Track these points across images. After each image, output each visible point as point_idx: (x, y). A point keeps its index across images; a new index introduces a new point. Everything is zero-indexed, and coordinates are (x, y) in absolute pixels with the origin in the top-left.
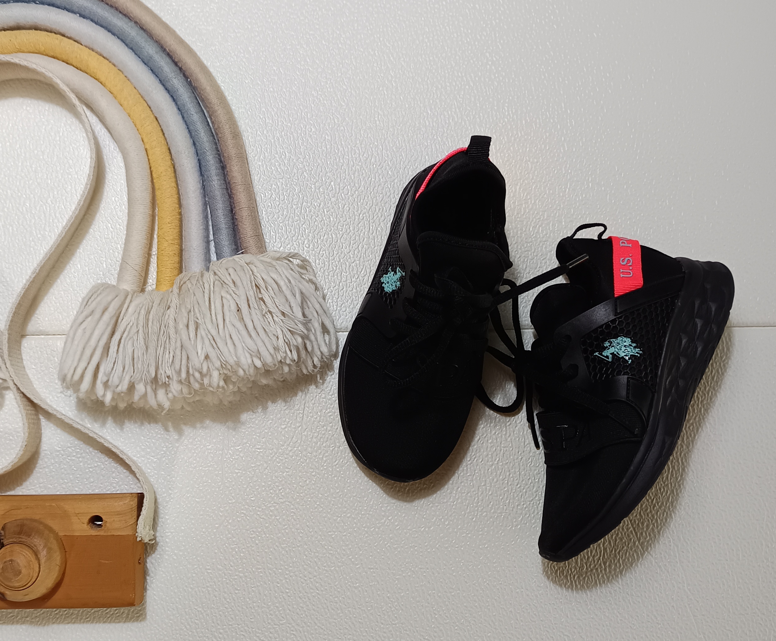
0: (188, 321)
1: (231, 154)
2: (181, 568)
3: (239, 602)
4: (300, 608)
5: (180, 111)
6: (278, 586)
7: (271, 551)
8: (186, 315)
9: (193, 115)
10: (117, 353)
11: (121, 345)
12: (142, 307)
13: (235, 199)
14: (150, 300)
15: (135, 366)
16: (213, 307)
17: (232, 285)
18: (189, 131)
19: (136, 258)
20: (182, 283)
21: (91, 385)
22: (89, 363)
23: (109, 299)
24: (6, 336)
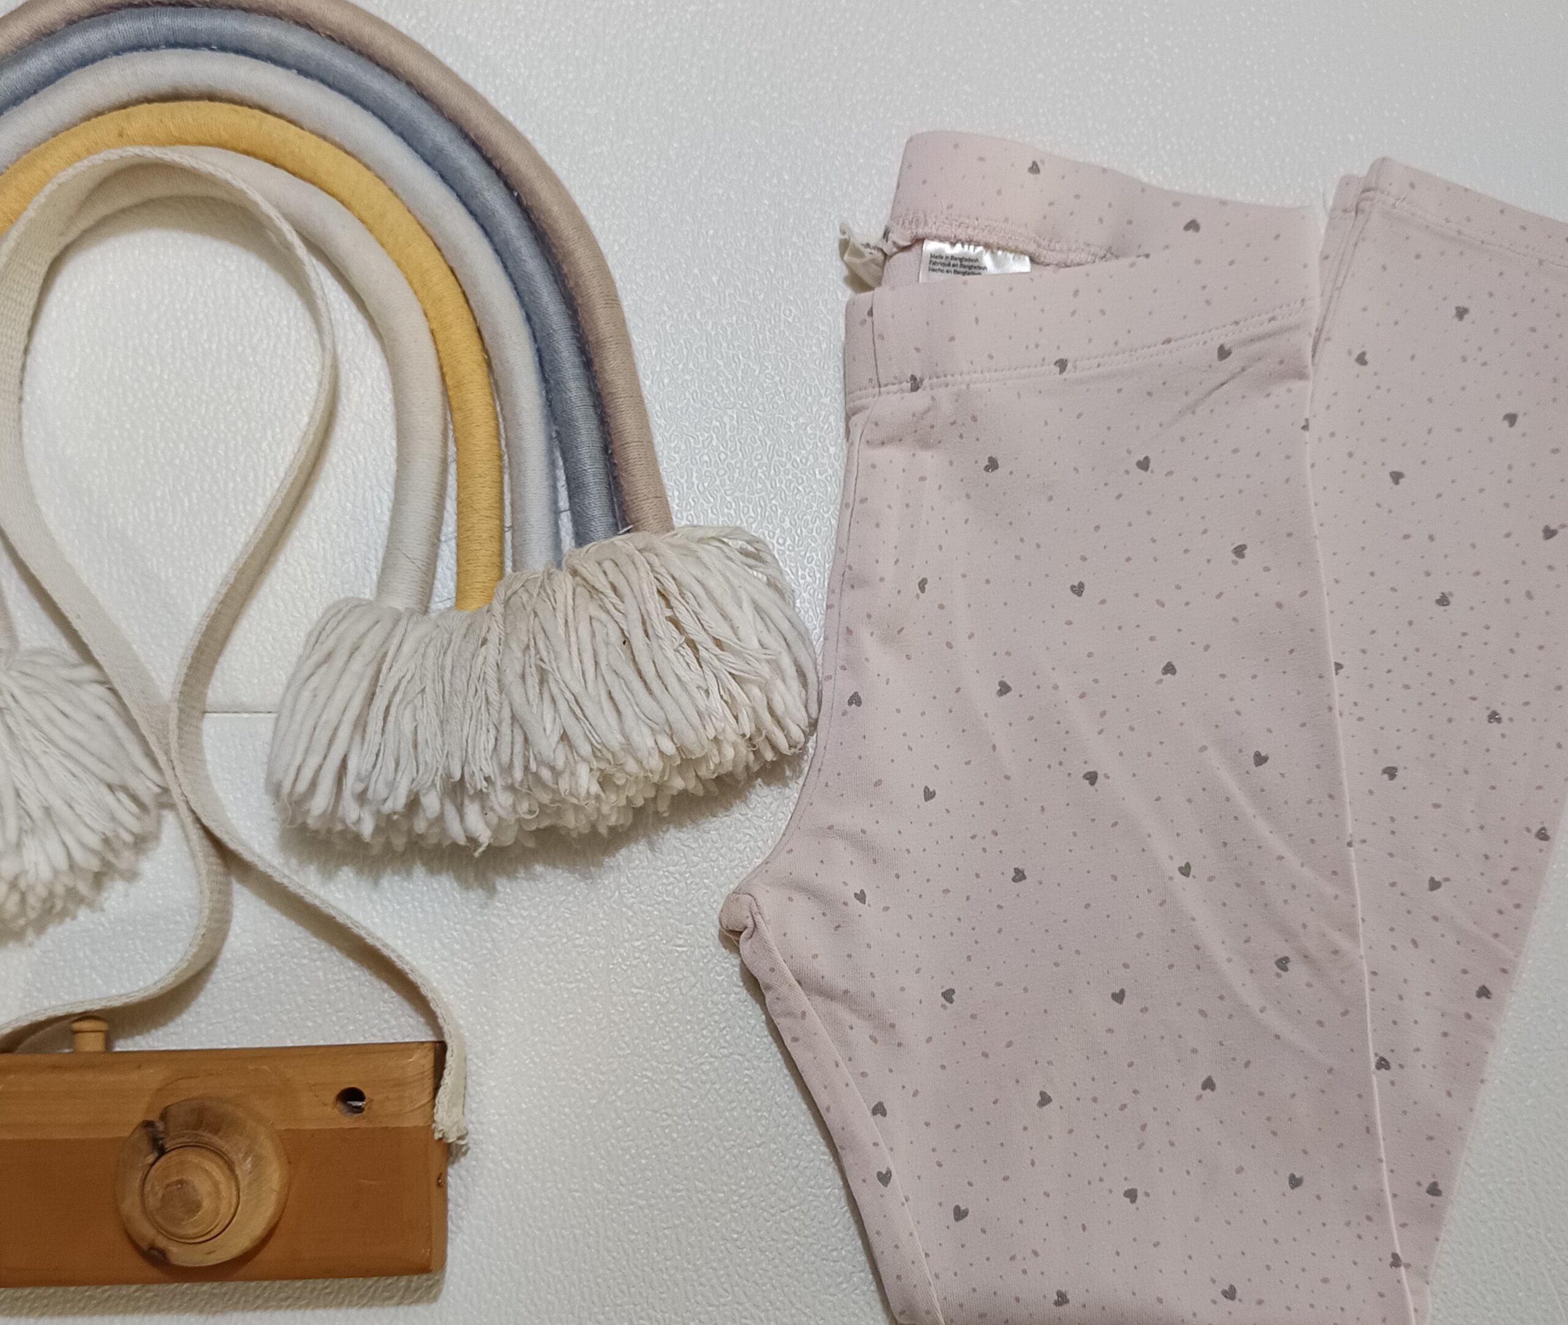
0: (524, 667)
1: (603, 337)
2: (519, 1187)
3: (637, 1259)
4: (761, 1273)
5: (499, 254)
6: (716, 1228)
7: (703, 1156)
8: (519, 655)
9: (525, 261)
10: (383, 734)
11: (391, 718)
12: (430, 642)
13: (612, 425)
14: (445, 629)
15: (421, 760)
16: (573, 639)
17: (611, 594)
18: (518, 293)
19: (415, 544)
20: (509, 593)
21: (333, 800)
22: (325, 757)
23: (362, 627)
24: (174, 714)
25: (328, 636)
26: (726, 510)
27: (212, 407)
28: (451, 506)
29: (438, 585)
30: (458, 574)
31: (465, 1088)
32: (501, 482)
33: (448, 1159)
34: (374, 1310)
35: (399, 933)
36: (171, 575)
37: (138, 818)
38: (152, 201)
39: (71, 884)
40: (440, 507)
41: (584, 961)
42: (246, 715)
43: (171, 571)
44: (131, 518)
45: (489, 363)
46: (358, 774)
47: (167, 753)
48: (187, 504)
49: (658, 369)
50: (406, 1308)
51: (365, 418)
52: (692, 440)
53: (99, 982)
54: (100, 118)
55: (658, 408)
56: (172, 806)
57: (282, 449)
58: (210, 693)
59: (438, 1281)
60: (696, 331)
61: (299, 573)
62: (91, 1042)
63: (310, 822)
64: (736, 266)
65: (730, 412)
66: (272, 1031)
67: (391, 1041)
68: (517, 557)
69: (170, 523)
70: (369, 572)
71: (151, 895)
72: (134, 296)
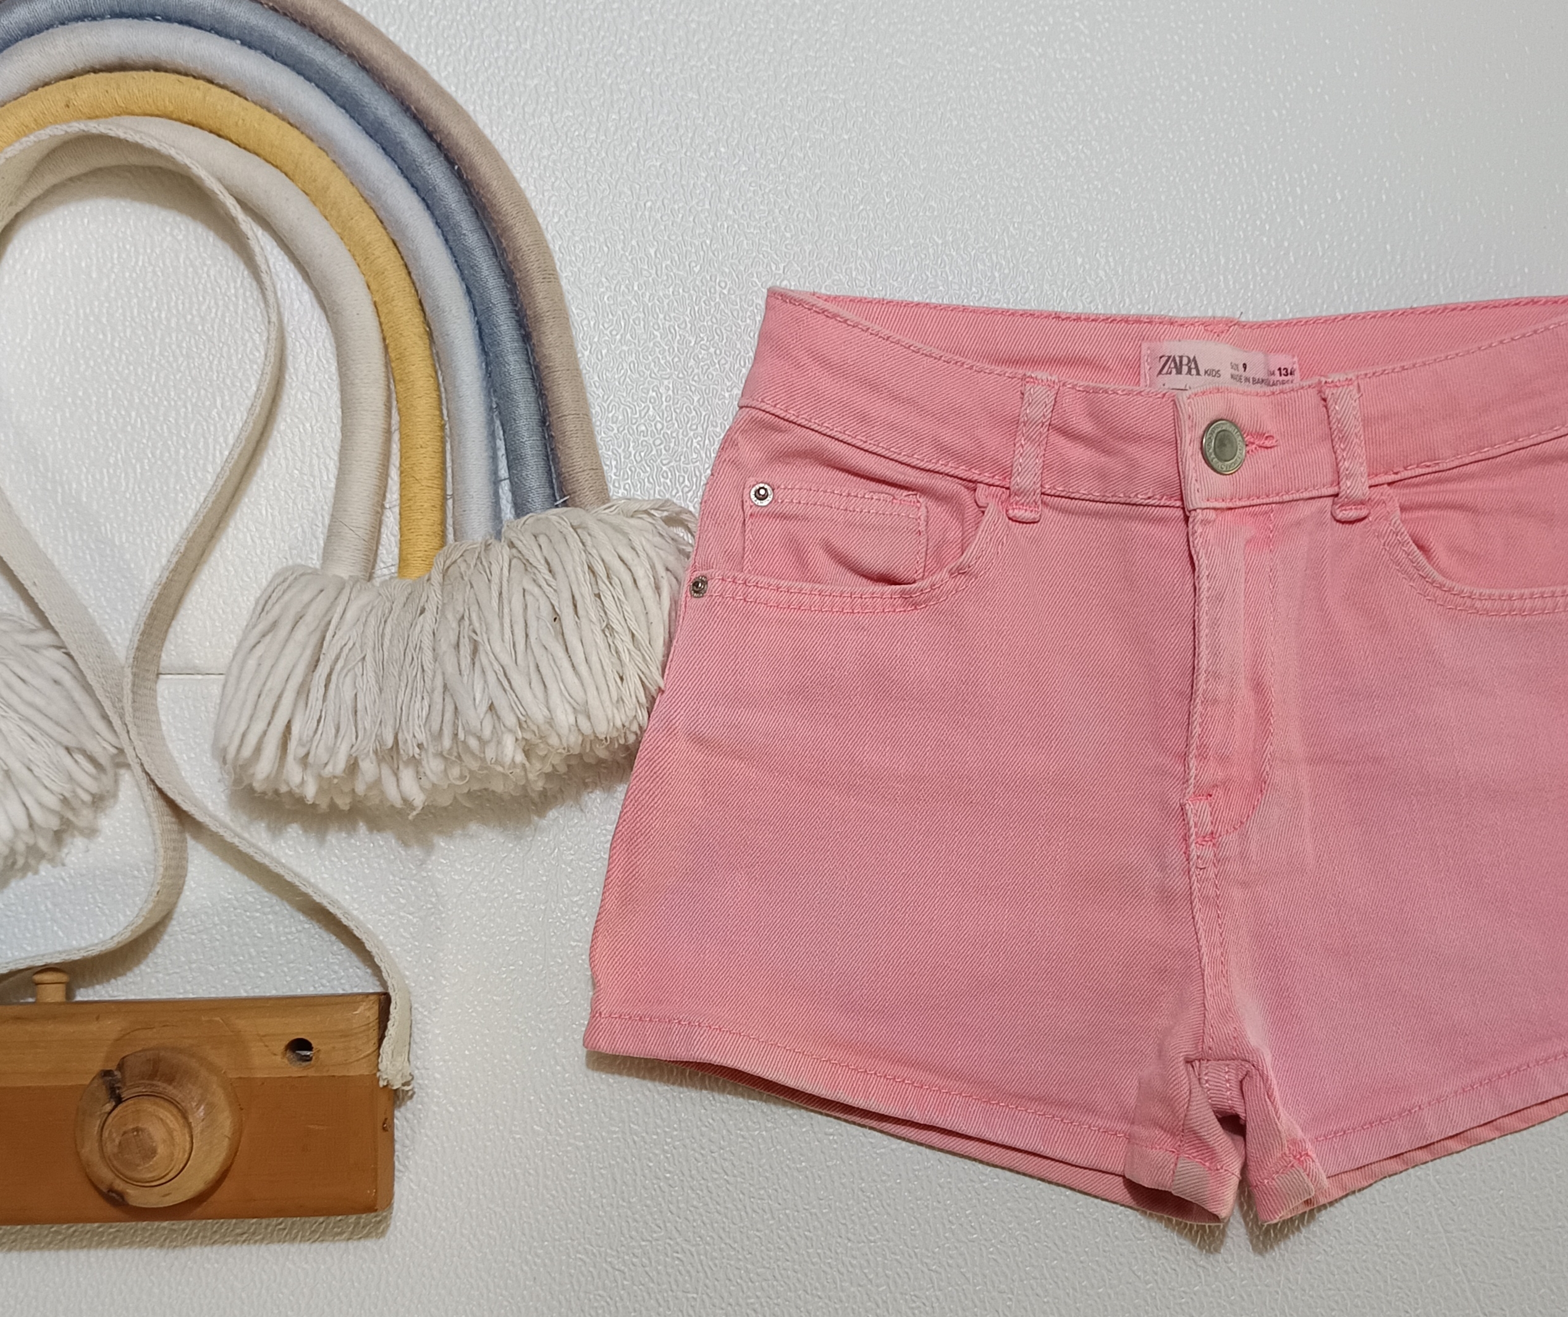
0: (459, 637)
1: (541, 312)
2: (463, 1129)
3: (575, 1197)
4: (692, 1209)
5: (439, 227)
6: (650, 1167)
8: (455, 625)
9: (464, 235)
10: (324, 701)
11: (332, 686)
12: (371, 610)
13: (549, 398)
14: (387, 597)
15: (360, 726)
16: (506, 610)
17: (544, 569)
18: (458, 266)
19: (359, 515)
20: (448, 563)
21: (277, 765)
22: (269, 724)
23: (306, 597)
24: (128, 679)
25: (274, 604)
26: (662, 480)
27: (162, 375)
28: (394, 474)
29: (382, 551)
30: (401, 542)
31: (410, 1036)
32: (444, 452)
33: (394, 1103)
34: (325, 1244)
35: (347, 888)
36: (124, 540)
37: (95, 779)
38: (100, 169)
39: (31, 842)
40: (384, 476)
41: (524, 915)
42: (200, 677)
43: (124, 536)
44: (85, 484)
45: (430, 334)
46: (300, 739)
47: (122, 717)
48: (139, 471)
49: (596, 340)
50: (356, 1243)
51: (311, 387)
52: (629, 410)
53: (60, 933)
54: (47, 88)
55: (596, 378)
56: (128, 766)
57: (231, 417)
58: (164, 656)
59: (386, 1217)
60: (634, 303)
61: (249, 539)
62: (53, 994)
63: (258, 786)
64: (673, 237)
65: (666, 382)
66: (226, 982)
67: (341, 992)
68: (457, 527)
69: (123, 489)
70: (316, 538)
71: (110, 851)
72: (83, 264)
